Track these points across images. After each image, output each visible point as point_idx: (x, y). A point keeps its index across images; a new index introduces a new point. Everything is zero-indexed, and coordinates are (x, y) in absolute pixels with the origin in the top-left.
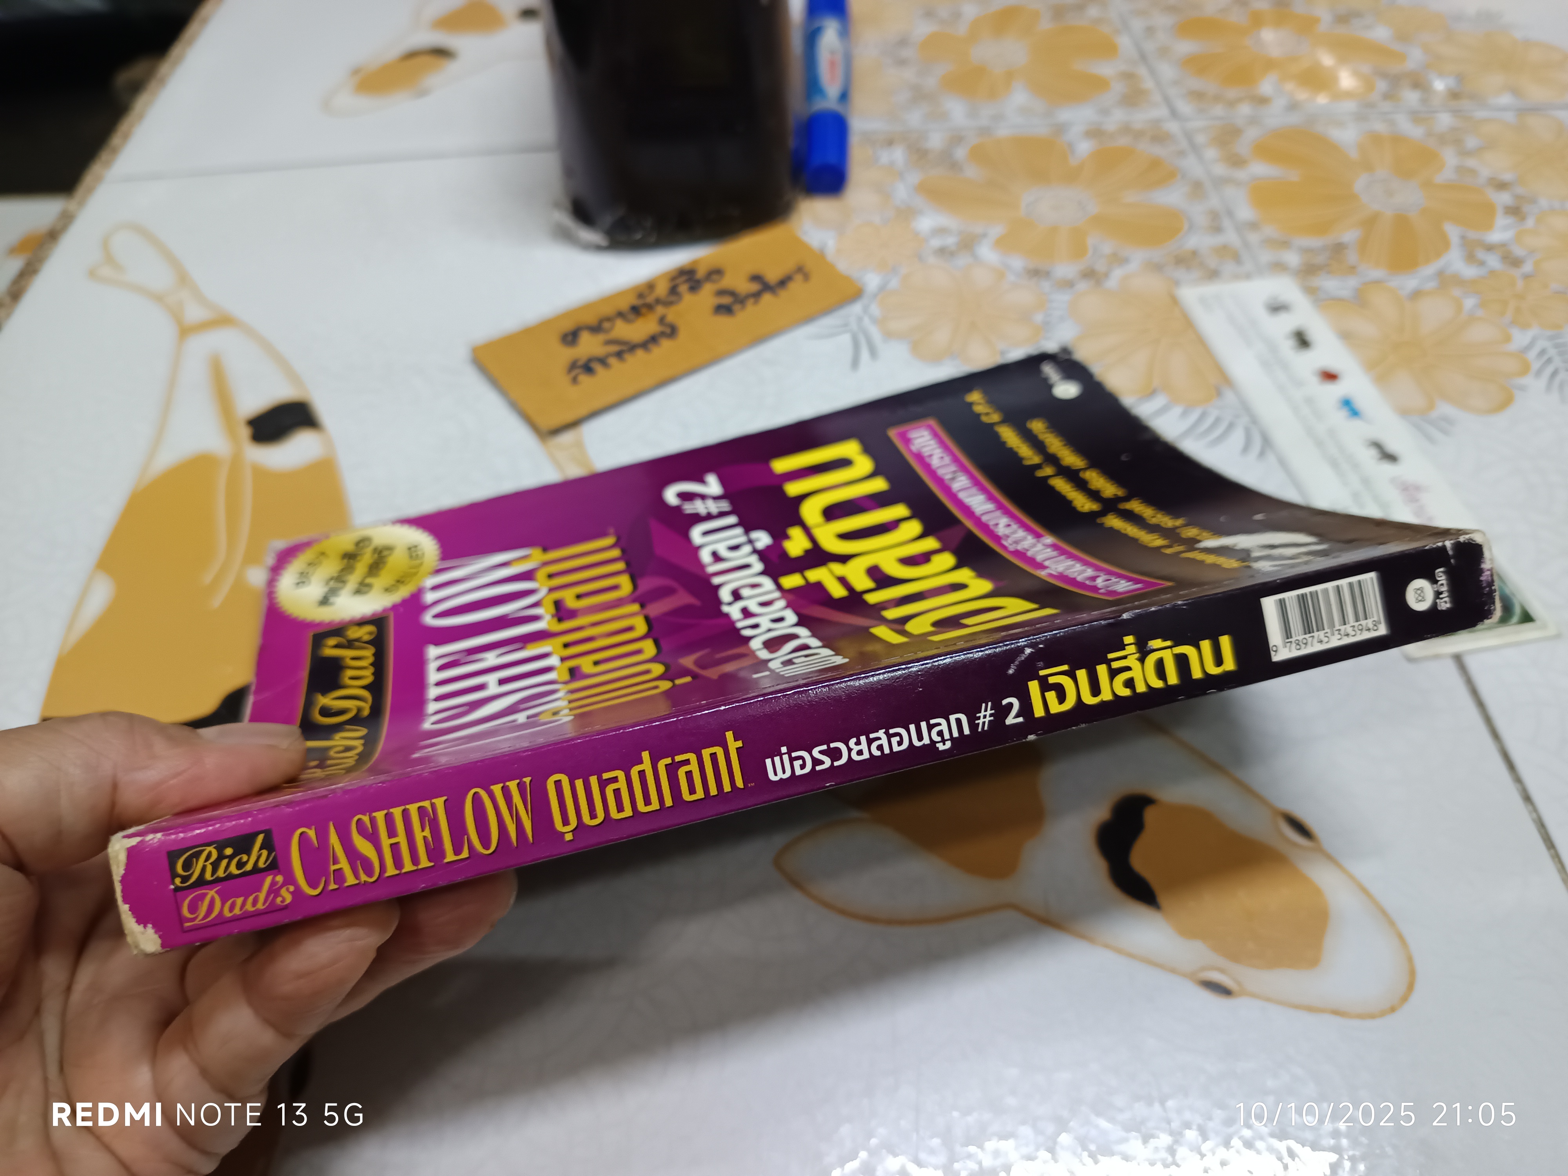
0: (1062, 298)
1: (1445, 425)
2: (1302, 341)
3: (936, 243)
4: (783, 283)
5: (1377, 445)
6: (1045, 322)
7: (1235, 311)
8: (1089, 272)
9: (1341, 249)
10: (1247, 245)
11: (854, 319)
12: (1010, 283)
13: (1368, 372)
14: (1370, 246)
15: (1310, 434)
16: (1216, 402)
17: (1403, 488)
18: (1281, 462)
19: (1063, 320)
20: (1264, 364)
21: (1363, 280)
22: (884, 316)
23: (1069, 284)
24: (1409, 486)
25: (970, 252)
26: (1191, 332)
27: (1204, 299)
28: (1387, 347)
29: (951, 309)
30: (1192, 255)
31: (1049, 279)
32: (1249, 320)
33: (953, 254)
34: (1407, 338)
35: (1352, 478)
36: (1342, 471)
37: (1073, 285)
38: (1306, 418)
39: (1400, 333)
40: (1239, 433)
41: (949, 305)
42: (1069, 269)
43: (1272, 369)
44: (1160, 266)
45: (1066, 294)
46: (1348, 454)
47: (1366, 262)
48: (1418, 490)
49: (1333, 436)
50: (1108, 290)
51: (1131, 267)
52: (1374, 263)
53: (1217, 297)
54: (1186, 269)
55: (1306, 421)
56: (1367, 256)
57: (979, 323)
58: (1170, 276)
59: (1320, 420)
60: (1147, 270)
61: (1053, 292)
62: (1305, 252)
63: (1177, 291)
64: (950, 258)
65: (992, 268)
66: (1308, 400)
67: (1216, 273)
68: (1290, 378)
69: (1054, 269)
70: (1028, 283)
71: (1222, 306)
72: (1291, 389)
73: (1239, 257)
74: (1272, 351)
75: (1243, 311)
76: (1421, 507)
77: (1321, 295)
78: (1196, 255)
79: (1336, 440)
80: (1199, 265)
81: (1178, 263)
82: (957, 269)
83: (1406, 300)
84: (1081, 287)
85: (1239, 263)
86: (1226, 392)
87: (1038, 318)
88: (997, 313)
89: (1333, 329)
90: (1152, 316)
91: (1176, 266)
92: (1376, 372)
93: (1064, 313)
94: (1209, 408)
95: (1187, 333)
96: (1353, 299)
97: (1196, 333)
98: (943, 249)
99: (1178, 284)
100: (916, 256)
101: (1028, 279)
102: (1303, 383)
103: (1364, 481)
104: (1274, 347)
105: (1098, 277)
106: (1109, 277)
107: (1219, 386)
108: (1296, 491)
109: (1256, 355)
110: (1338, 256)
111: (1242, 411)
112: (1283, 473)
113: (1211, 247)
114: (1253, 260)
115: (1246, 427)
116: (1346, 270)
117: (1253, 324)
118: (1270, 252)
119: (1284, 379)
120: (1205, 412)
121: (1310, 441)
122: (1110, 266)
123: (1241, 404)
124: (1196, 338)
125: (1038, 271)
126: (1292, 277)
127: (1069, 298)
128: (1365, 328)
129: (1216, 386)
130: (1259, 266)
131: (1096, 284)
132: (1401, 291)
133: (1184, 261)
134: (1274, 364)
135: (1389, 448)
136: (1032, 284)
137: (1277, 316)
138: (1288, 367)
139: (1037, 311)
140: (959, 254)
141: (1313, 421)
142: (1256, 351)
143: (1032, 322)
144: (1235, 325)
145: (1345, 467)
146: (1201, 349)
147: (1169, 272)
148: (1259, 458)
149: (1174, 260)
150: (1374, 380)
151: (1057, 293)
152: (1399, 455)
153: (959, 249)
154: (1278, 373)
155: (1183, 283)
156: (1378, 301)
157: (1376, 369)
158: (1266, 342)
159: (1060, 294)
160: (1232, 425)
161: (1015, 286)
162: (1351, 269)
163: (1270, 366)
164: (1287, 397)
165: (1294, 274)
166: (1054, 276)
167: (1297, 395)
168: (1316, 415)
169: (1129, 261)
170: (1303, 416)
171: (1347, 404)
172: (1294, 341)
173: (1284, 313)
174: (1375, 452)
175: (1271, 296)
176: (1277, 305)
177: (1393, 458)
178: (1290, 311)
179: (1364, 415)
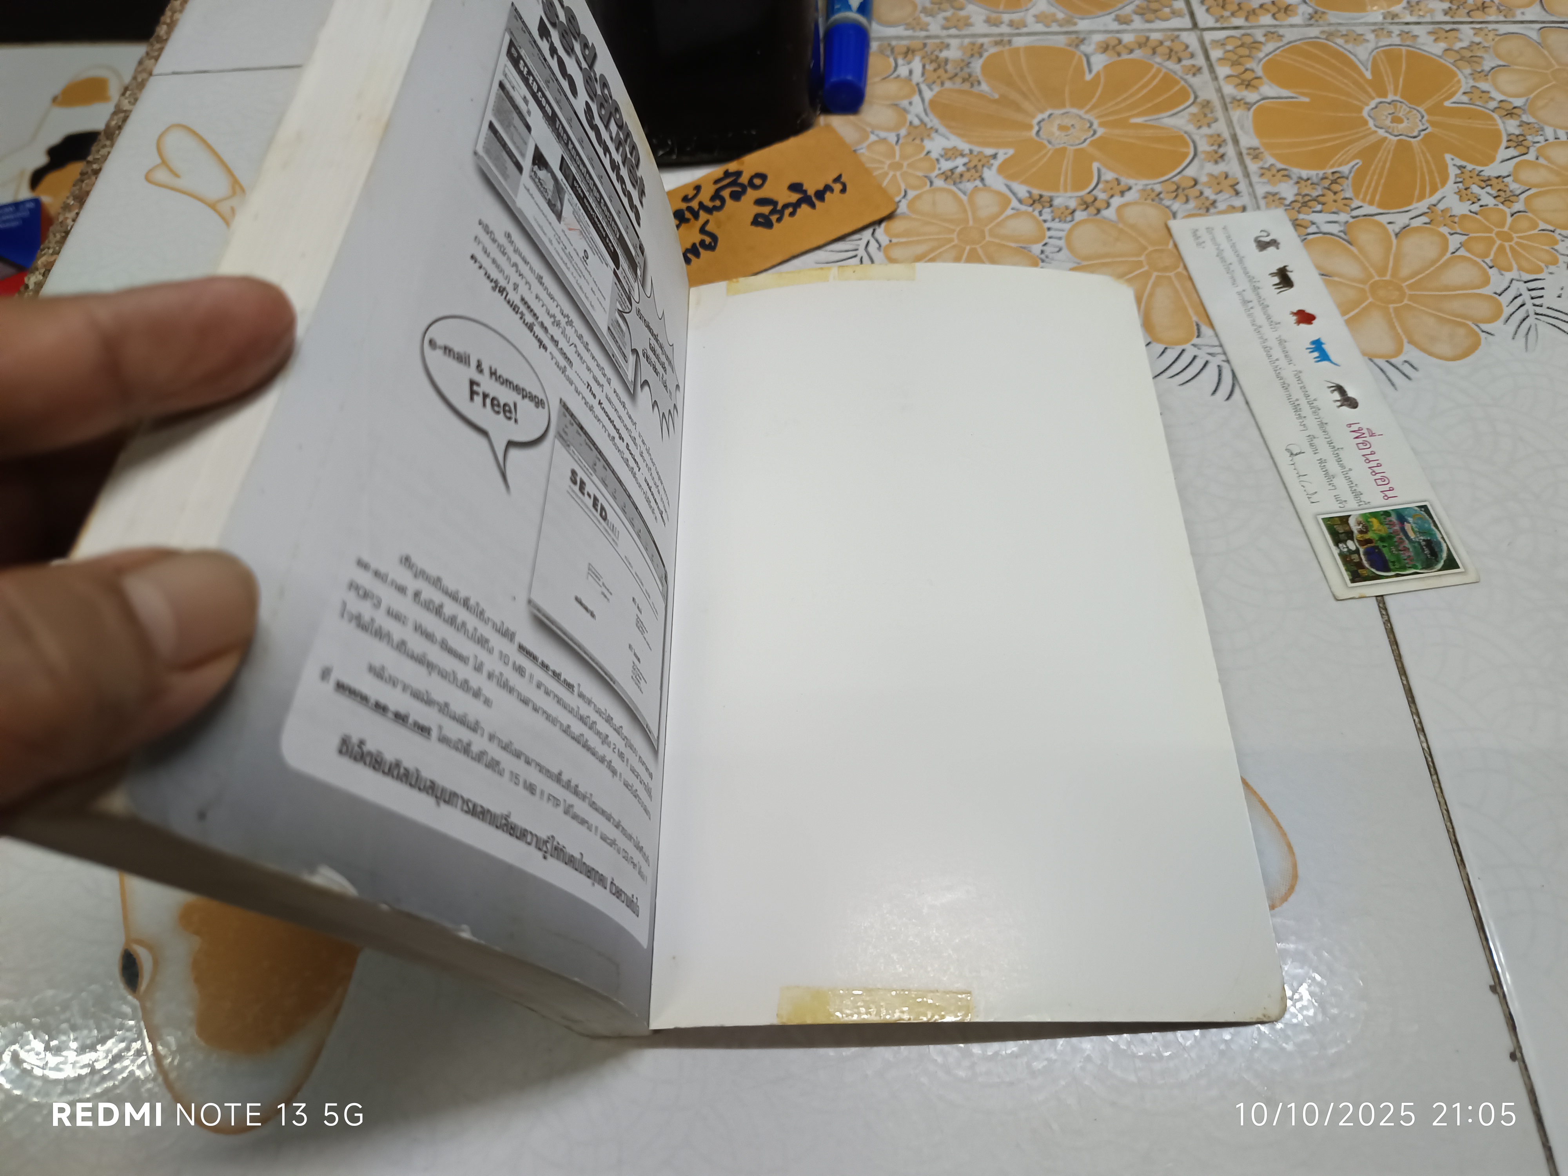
0: (1061, 228)
1: (1408, 370)
2: (1284, 279)
3: (946, 165)
4: (821, 194)
5: (1340, 389)
6: (1042, 252)
7: (1225, 245)
8: (1090, 199)
9: (1339, 180)
10: (1247, 175)
11: (863, 243)
12: (1013, 209)
13: (1343, 314)
14: (1368, 178)
15: (1279, 376)
16: (1196, 341)
17: (1359, 433)
18: (1247, 403)
19: (1060, 250)
20: (1245, 302)
21: (1355, 213)
22: (890, 241)
23: (1069, 211)
24: (1364, 431)
25: (978, 175)
26: (1181, 265)
27: (1195, 232)
28: (1367, 287)
29: (955, 236)
30: (1193, 183)
31: (1051, 206)
32: (1238, 256)
33: (961, 175)
34: (1388, 278)
35: (1311, 422)
36: (1303, 414)
37: (1073, 212)
38: (1277, 360)
39: (1382, 272)
40: (1211, 373)
41: (953, 231)
42: (1071, 197)
43: (1252, 308)
44: (1160, 193)
45: (1065, 222)
46: (1312, 398)
47: (1361, 196)
48: (1372, 435)
49: (1299, 379)
50: (1106, 220)
51: (1130, 196)
52: (1368, 198)
53: (1210, 230)
54: (1184, 199)
55: (1277, 363)
56: (1363, 189)
57: (980, 251)
58: (1168, 207)
59: (1290, 362)
60: (1146, 199)
61: (1053, 220)
62: (1303, 182)
63: (1173, 224)
64: (958, 180)
65: (999, 193)
66: (1281, 342)
67: (1214, 203)
68: (1269, 318)
69: (1058, 197)
70: (1030, 209)
71: (1213, 239)
72: (1267, 330)
73: (1237, 187)
74: (1256, 289)
75: (1233, 246)
76: (1373, 453)
77: (1312, 229)
78: (1196, 182)
79: (1302, 382)
80: (1198, 194)
81: (1177, 191)
82: (965, 193)
83: (1393, 237)
84: (1080, 215)
85: (1237, 193)
86: (1206, 330)
87: (1036, 248)
88: (997, 241)
89: (1318, 267)
90: (1145, 248)
91: (1175, 194)
92: (1352, 314)
93: (1061, 243)
94: (1188, 347)
95: (1177, 267)
96: (1342, 235)
97: (1185, 268)
98: (952, 171)
99: (1174, 215)
100: (926, 177)
101: (1031, 205)
102: (1279, 323)
103: (1322, 425)
104: (1257, 285)
105: (1097, 204)
106: (1108, 205)
107: (1201, 324)
108: (1257, 433)
109: (1239, 293)
110: (1335, 187)
111: (1218, 350)
112: (1248, 414)
113: (1211, 175)
114: (1251, 190)
115: (1219, 366)
116: (1341, 203)
117: (1241, 260)
118: (1269, 182)
119: (1261, 319)
120: (1183, 350)
121: (1277, 383)
122: (1111, 192)
123: (1217, 343)
124: (1184, 272)
125: (1041, 196)
126: (1286, 210)
127: (1067, 226)
128: (1347, 267)
129: (1198, 325)
130: (1256, 198)
131: (1095, 212)
132: (1390, 227)
133: (1184, 189)
134: (1255, 303)
135: (1351, 393)
136: (1034, 210)
137: (1265, 252)
138: (1268, 306)
139: (1036, 242)
140: (967, 175)
141: (1282, 362)
142: (1240, 289)
143: (1030, 251)
144: (1223, 260)
145: (1306, 410)
146: (1189, 284)
147: (1167, 202)
148: (1228, 399)
149: (1174, 187)
150: (1348, 322)
151: (1057, 220)
152: (1359, 401)
153: (968, 170)
154: (1258, 312)
155: (1179, 215)
156: (1366, 237)
157: (1352, 310)
158: (1251, 279)
159: (1060, 221)
160: (1207, 363)
161: (1018, 213)
162: (1345, 202)
163: (1250, 305)
164: (1261, 338)
165: (1289, 207)
166: (1056, 202)
167: (1271, 336)
168: (1286, 356)
169: (1130, 188)
170: (1274, 358)
171: (1318, 346)
172: (1276, 280)
173: (1272, 249)
174: (1337, 396)
175: (1262, 231)
176: (1267, 239)
177: (1352, 403)
178: (1278, 248)
179: (1332, 358)
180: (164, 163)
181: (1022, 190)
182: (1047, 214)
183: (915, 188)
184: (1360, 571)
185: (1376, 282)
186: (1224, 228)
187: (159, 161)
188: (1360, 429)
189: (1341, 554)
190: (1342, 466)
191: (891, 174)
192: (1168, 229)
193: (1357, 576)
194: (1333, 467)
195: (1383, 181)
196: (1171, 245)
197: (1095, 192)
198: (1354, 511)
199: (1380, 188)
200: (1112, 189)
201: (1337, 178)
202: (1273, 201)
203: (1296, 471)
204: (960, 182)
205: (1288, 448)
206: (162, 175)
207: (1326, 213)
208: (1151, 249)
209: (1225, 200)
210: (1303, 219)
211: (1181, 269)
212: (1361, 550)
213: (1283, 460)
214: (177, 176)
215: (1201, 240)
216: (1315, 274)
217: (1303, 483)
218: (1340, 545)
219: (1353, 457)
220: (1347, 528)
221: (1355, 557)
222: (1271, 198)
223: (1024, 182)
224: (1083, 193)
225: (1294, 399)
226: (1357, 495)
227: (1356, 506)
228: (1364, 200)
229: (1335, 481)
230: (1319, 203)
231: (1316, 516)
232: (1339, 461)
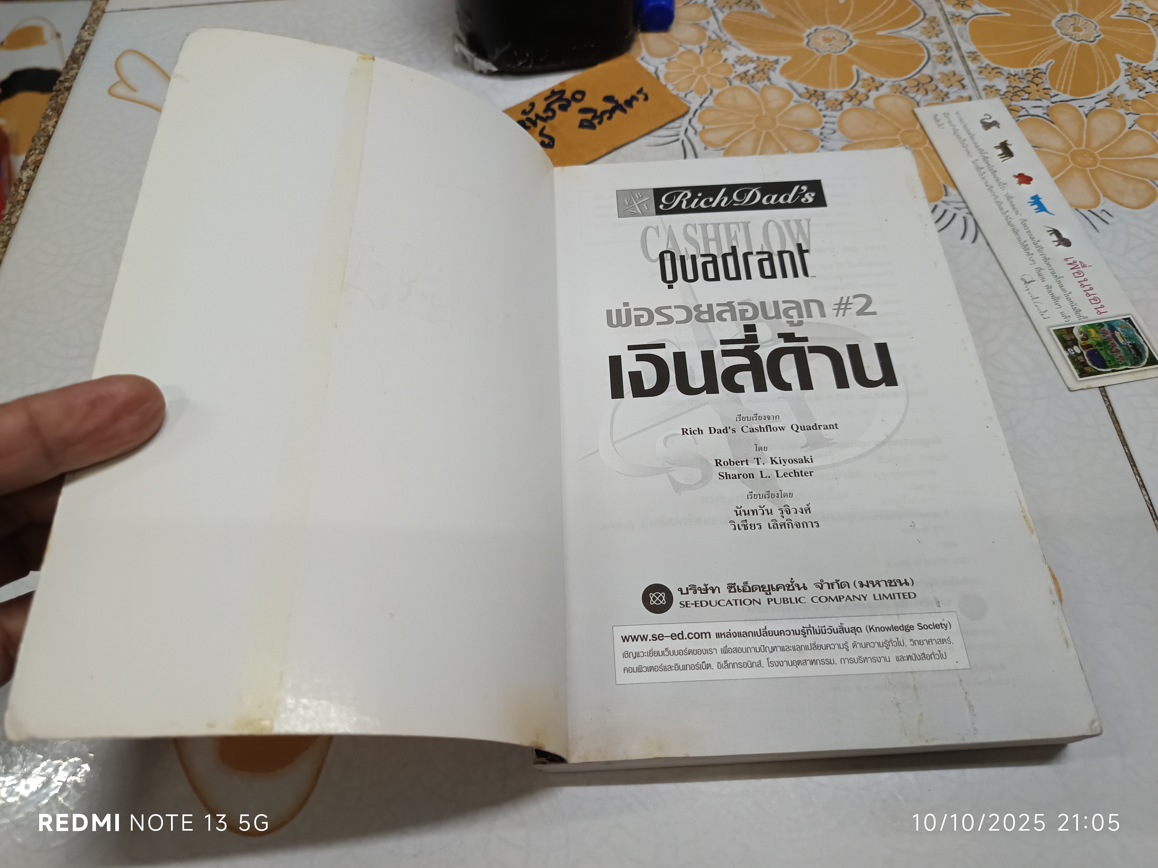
0: (834, 115)
1: (1106, 217)
2: (1006, 150)
3: (740, 69)
4: (629, 103)
5: (1056, 232)
6: (821, 134)
7: (959, 126)
8: (853, 93)
9: (1039, 75)
10: (969, 72)
11: (682, 130)
12: (795, 101)
13: (1053, 176)
14: (1061, 73)
15: (1009, 223)
16: (944, 198)
17: (1074, 265)
18: (988, 244)
19: (834, 132)
20: (979, 169)
21: (1053, 100)
22: (704, 128)
23: (839, 102)
24: (1078, 263)
25: (765, 76)
26: (928, 142)
27: (935, 116)
28: (1068, 155)
29: (752, 123)
30: (929, 80)
31: (824, 99)
32: (969, 134)
33: (753, 77)
34: (1083, 148)
35: (1037, 257)
36: (1031, 252)
37: (841, 103)
38: (1007, 211)
39: (1079, 144)
40: (958, 222)
41: (751, 119)
42: (838, 92)
43: (984, 173)
44: (905, 88)
45: (836, 110)
46: (1036, 239)
47: (1057, 87)
48: (1084, 266)
49: (1025, 225)
50: (866, 108)
51: (883, 90)
52: (1062, 88)
53: (946, 115)
54: (924, 92)
55: (1008, 214)
56: (1058, 82)
57: (773, 134)
58: (913, 98)
59: (1017, 213)
60: (895, 93)
61: (827, 109)
62: (1012, 77)
63: (917, 110)
64: (751, 81)
65: (782, 90)
66: (1009, 198)
67: (947, 94)
68: (997, 180)
69: (828, 92)
70: (808, 101)
71: (950, 122)
72: (997, 189)
73: (963, 82)
74: (985, 159)
75: (965, 126)
76: (1085, 280)
77: (1023, 112)
78: (932, 79)
79: (1028, 228)
80: (934, 88)
81: (918, 86)
82: (757, 90)
83: (1084, 117)
84: (847, 105)
85: (964, 87)
86: (951, 190)
87: (817, 131)
88: (786, 126)
89: (1030, 141)
90: (899, 130)
91: (917, 88)
92: (1059, 176)
93: (835, 126)
94: (939, 203)
95: (925, 143)
96: (1045, 116)
97: (931, 143)
98: (746, 73)
99: (918, 104)
100: (726, 78)
101: (809, 99)
102: (1006, 184)
103: (1046, 260)
104: (986, 155)
105: (859, 97)
106: (867, 97)
107: (947, 185)
108: (998, 267)
109: (973, 162)
110: (1036, 80)
111: (962, 205)
112: (989, 253)
113: (942, 73)
114: (973, 84)
115: (964, 217)
116: (1042, 92)
117: (972, 137)
118: (987, 78)
119: (992, 181)
120: (936, 206)
121: (1009, 229)
122: (868, 88)
123: (960, 200)
124: (931, 147)
125: (816, 91)
126: (1002, 98)
127: (838, 114)
128: (1053, 141)
129: (945, 187)
130: (978, 90)
131: (858, 103)
132: (1080, 109)
133: (923, 85)
134: (986, 169)
135: (1065, 235)
136: (811, 102)
137: (989, 131)
138: (996, 171)
139: (816, 126)
140: (757, 77)
141: (1011, 214)
142: (973, 159)
143: (812, 133)
144: (959, 137)
145: (1033, 249)
146: (935, 156)
147: (912, 95)
148: (974, 241)
149: (916, 83)
150: (1058, 182)
151: (830, 109)
152: (1071, 241)
153: (758, 72)
154: (989, 176)
155: (922, 104)
156: (1063, 117)
157: (1059, 173)
158: (981, 151)
159: (832, 110)
160: (954, 215)
161: (799, 105)
162: (1045, 91)
163: (983, 171)
164: (994, 195)
165: (1003, 96)
166: (828, 95)
167: (1001, 194)
168: (1014, 209)
169: (882, 84)
170: (1005, 210)
171: (1036, 200)
172: (1000, 151)
173: (994, 128)
174: (1054, 237)
175: (985, 115)
176: (990, 121)
177: (1067, 243)
178: (999, 127)
179: (1048, 209)
180: (122, 80)
181: (801, 87)
182: (822, 105)
183: (718, 87)
184: (1085, 368)
185: (1075, 151)
186: (957, 113)
187: (118, 79)
188: (1075, 262)
189: (1070, 356)
190: (1064, 290)
191: (699, 77)
192: (915, 115)
193: (1083, 373)
194: (1057, 291)
195: (1072, 75)
196: (918, 127)
197: (856, 88)
198: (1076, 323)
199: (1070, 81)
200: (869, 85)
201: (1037, 74)
202: (991, 92)
203: (1030, 295)
204: (753, 82)
205: (1023, 277)
206: (121, 90)
207: (1032, 100)
208: (903, 130)
209: (955, 92)
210: (1015, 105)
211: (927, 144)
212: (1085, 353)
213: (1020, 287)
214: (134, 90)
215: (940, 123)
216: (1029, 146)
217: (1036, 304)
218: (1069, 350)
219: (1071, 284)
220: (1072, 337)
221: (1080, 358)
222: (989, 90)
223: (801, 81)
224: (847, 88)
225: (1023, 241)
226: (1078, 312)
227: (1077, 320)
228: (1059, 90)
229: (1060, 302)
230: (1026, 93)
231: (1048, 328)
232: (1061, 286)
